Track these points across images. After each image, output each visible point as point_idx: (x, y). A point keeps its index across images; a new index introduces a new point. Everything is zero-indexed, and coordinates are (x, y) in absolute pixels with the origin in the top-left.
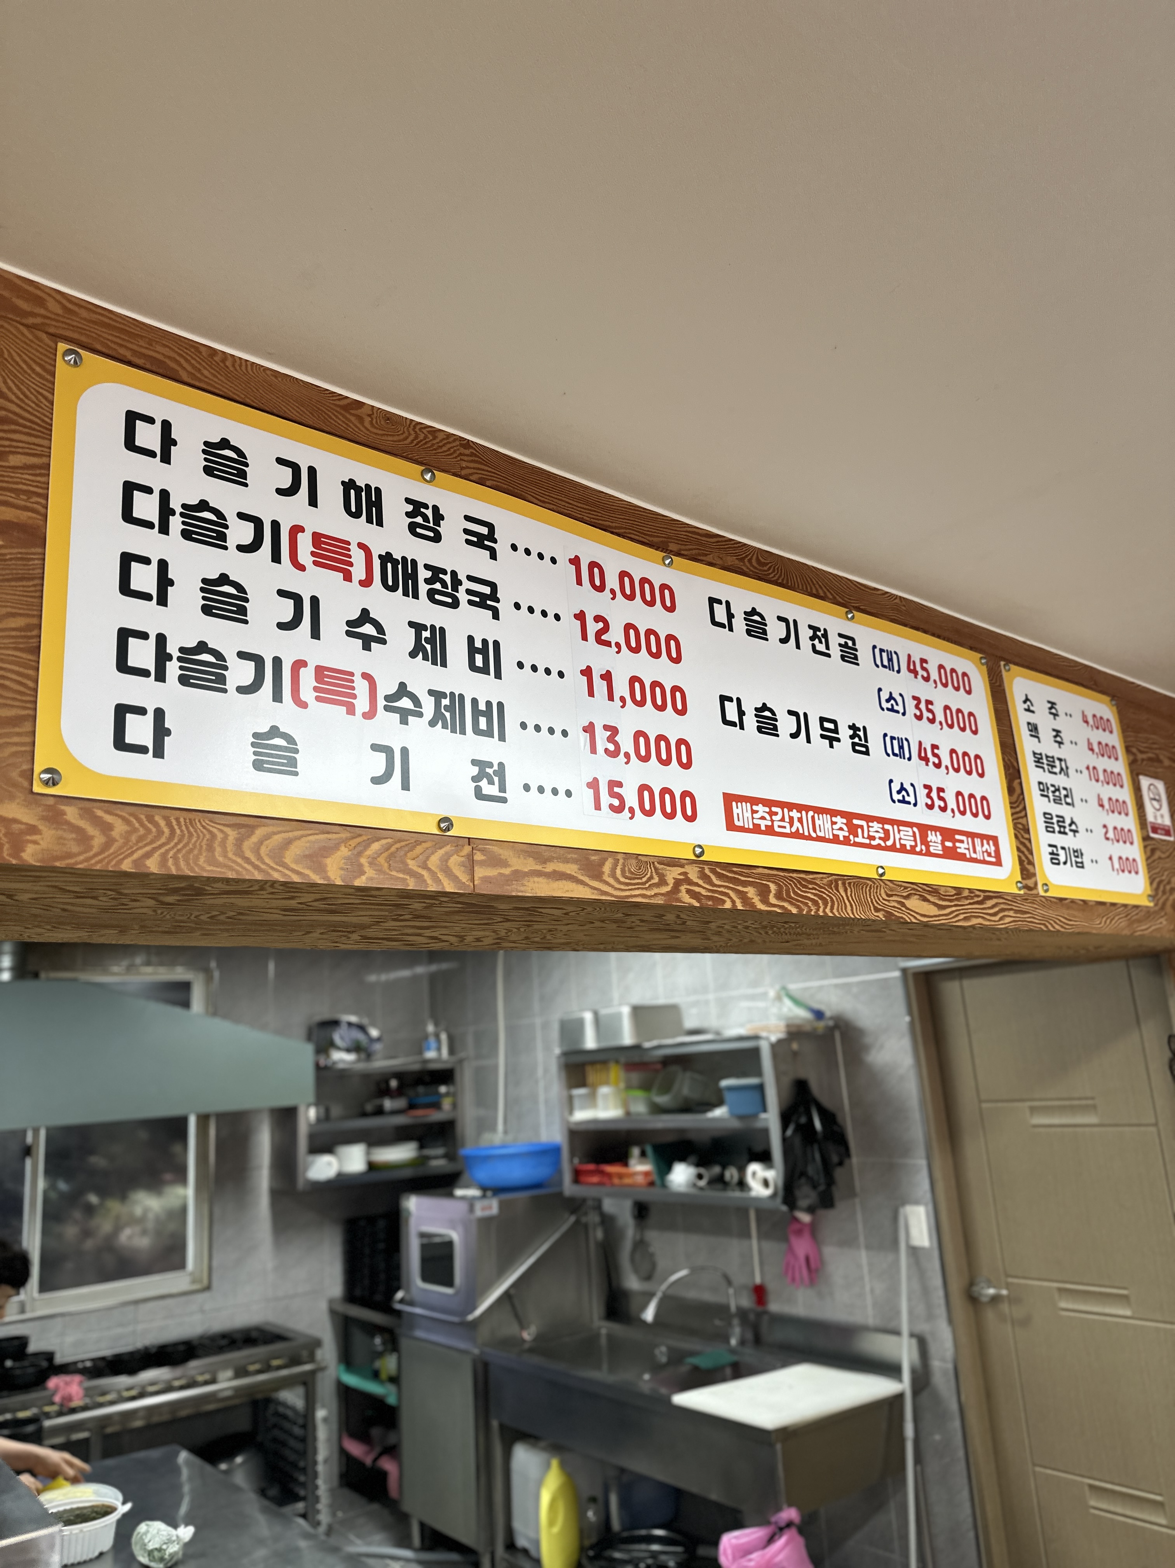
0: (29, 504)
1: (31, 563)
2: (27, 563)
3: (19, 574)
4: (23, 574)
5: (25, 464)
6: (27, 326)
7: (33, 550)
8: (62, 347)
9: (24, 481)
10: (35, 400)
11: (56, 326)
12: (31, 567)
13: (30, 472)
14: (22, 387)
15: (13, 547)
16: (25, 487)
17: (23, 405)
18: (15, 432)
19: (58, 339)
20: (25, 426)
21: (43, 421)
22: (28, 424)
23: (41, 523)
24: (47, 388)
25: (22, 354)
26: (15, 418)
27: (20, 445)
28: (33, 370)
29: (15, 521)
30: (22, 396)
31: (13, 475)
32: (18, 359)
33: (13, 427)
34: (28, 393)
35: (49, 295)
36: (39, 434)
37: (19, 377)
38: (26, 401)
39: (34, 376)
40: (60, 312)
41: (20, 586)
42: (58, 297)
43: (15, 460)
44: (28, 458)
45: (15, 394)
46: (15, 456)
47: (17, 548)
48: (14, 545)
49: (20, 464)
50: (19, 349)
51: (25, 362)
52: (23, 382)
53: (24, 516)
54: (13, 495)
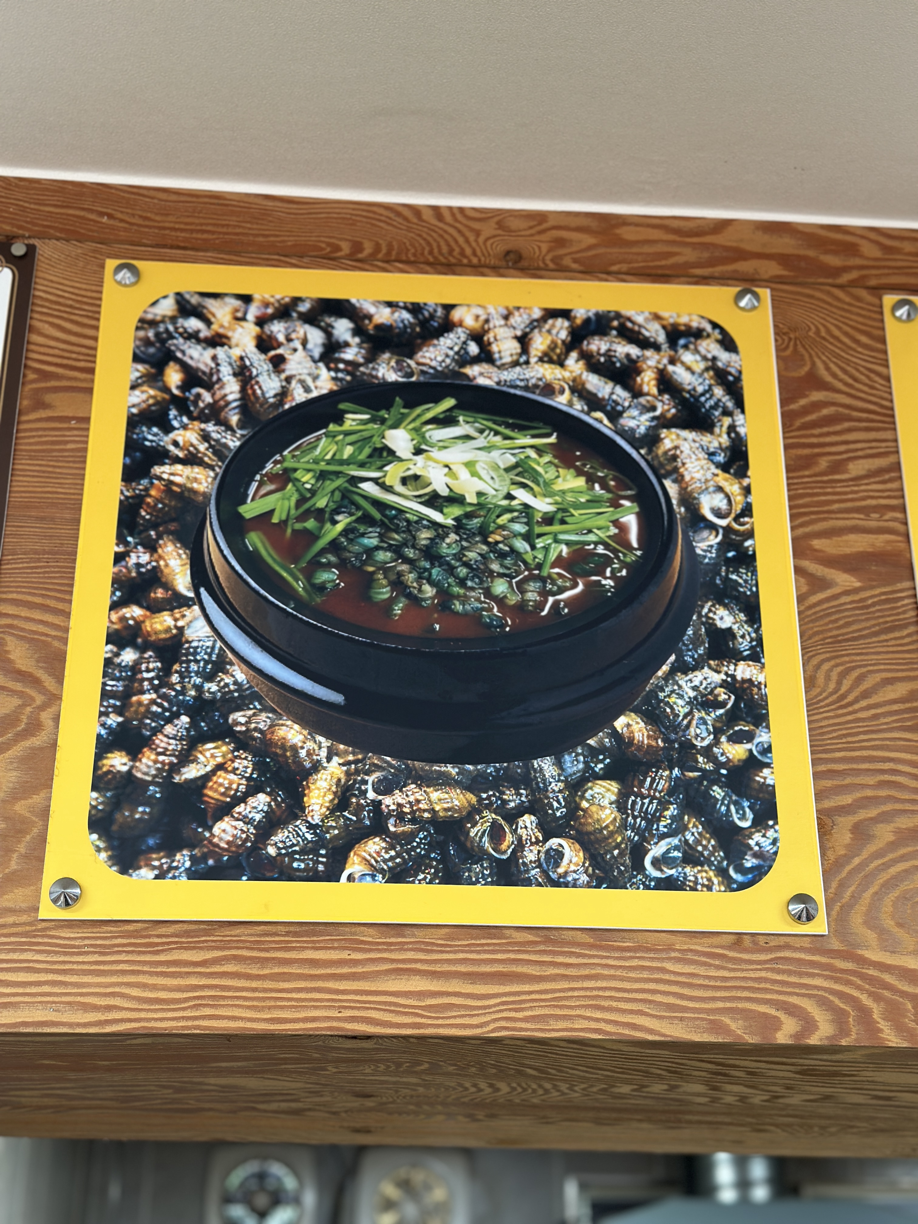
0: (882, 524)
1: (899, 604)
2: (895, 605)
3: (887, 622)
4: (892, 621)
5: (869, 470)
6: (841, 287)
7: (899, 586)
8: (889, 300)
9: (872, 494)
10: (867, 381)
11: (876, 275)
12: (900, 610)
13: (877, 479)
14: (849, 369)
15: (872, 588)
16: (873, 502)
17: (853, 392)
18: (849, 430)
19: (882, 291)
20: (860, 420)
21: (882, 406)
22: (864, 415)
23: (903, 545)
24: (879, 361)
25: (841, 325)
26: (847, 411)
27: (859, 446)
28: (857, 342)
29: (871, 550)
30: (850, 381)
31: (856, 488)
32: (837, 333)
33: (846, 425)
34: (857, 374)
35: (863, 237)
36: (880, 425)
37: (843, 357)
38: (857, 385)
39: (860, 349)
40: (878, 253)
41: (891, 639)
42: (873, 236)
43: (856, 468)
44: (870, 461)
45: (841, 380)
46: (856, 462)
47: (878, 586)
48: (874, 583)
49: (862, 473)
50: (836, 319)
51: (846, 334)
52: (848, 362)
53: (880, 541)
54: (862, 516)
